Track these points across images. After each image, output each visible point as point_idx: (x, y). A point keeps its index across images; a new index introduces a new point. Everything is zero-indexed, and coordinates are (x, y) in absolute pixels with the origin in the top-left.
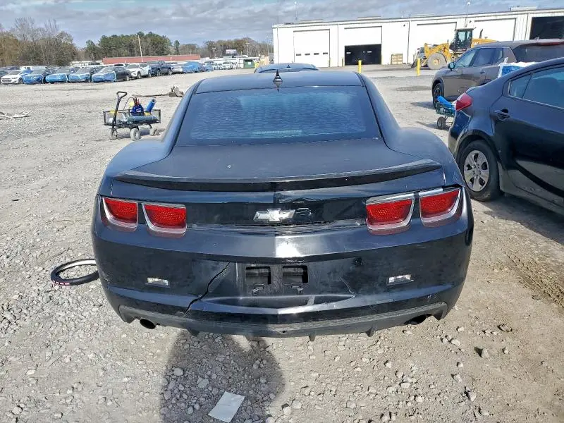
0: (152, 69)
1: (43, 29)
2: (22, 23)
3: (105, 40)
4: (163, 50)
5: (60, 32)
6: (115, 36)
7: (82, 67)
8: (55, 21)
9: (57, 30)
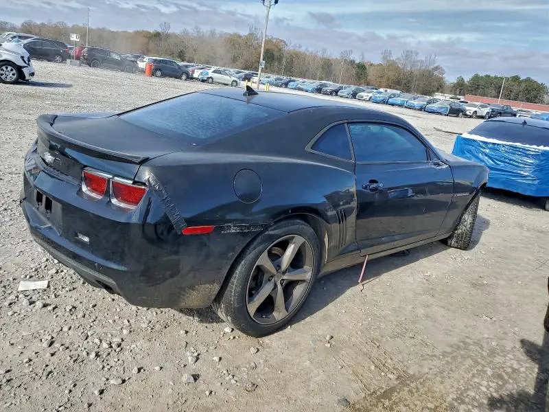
0: (493, 111)
1: (422, 61)
2: (408, 54)
3: (476, 78)
4: (536, 97)
5: (436, 65)
6: (488, 76)
7: (443, 99)
8: (435, 56)
9: (435, 63)
